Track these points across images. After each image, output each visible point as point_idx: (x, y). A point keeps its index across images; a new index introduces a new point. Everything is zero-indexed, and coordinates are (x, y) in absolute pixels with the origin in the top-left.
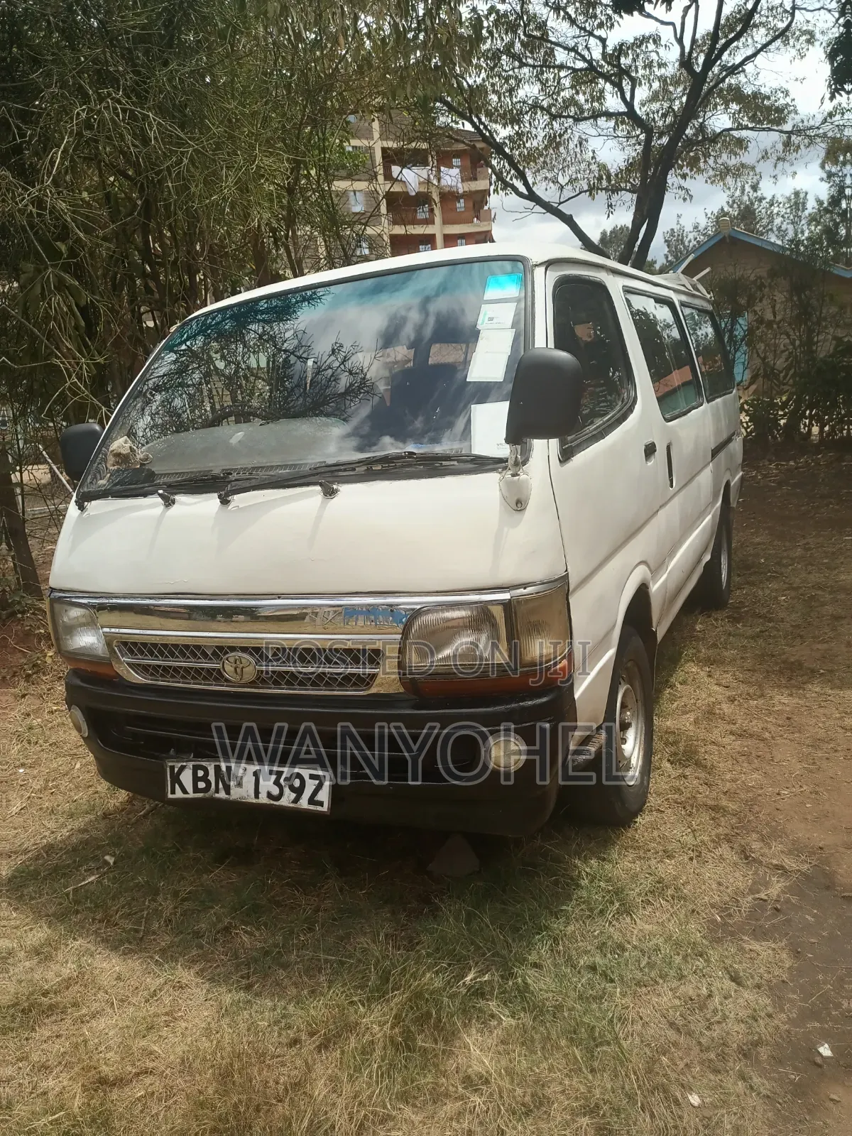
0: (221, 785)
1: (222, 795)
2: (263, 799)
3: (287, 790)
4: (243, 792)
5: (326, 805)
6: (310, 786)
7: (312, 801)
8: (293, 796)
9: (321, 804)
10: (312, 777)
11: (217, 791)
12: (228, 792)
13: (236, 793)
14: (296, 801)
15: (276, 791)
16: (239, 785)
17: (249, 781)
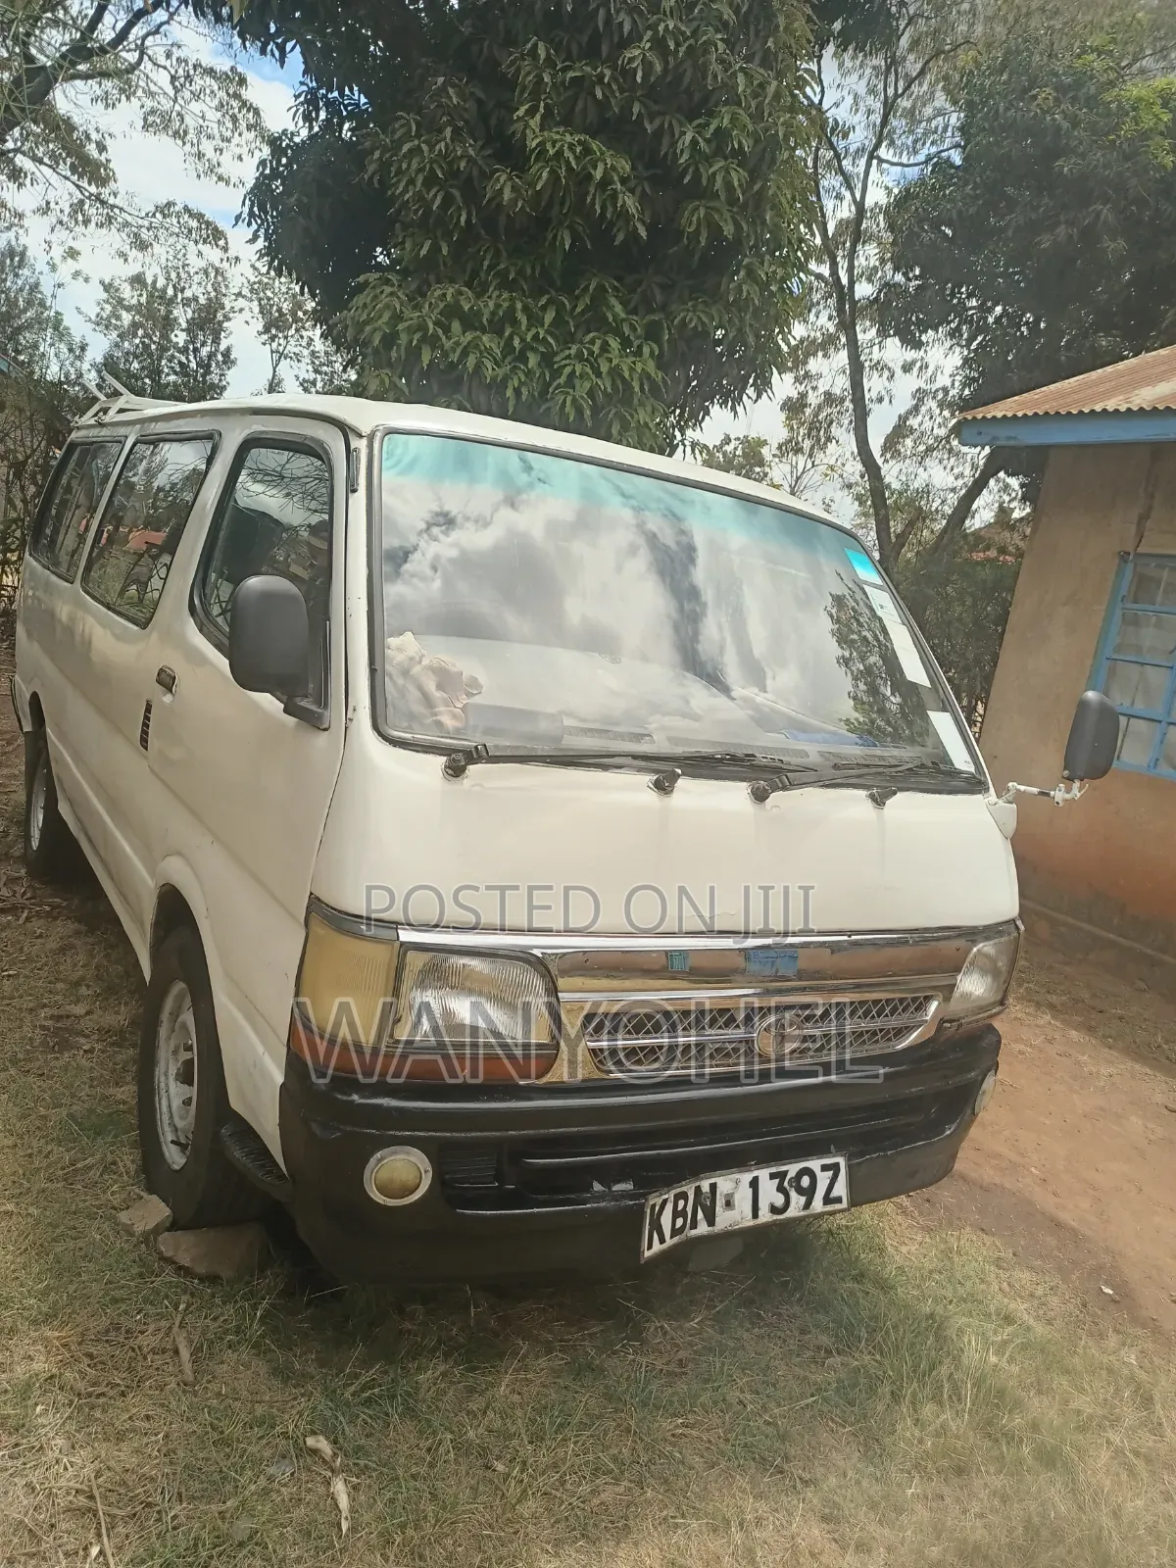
0: (700, 1215)
1: (703, 1228)
2: (765, 1216)
3: (793, 1194)
4: (736, 1216)
5: (845, 1200)
6: (823, 1180)
7: (827, 1200)
8: (803, 1199)
9: (839, 1200)
10: (824, 1168)
11: (694, 1225)
12: (711, 1222)
13: (725, 1220)
14: (807, 1205)
15: (779, 1200)
16: (729, 1204)
17: (743, 1198)
